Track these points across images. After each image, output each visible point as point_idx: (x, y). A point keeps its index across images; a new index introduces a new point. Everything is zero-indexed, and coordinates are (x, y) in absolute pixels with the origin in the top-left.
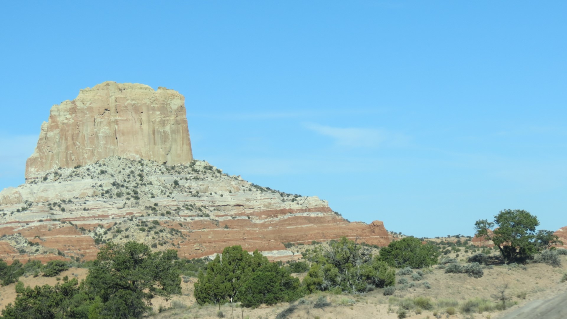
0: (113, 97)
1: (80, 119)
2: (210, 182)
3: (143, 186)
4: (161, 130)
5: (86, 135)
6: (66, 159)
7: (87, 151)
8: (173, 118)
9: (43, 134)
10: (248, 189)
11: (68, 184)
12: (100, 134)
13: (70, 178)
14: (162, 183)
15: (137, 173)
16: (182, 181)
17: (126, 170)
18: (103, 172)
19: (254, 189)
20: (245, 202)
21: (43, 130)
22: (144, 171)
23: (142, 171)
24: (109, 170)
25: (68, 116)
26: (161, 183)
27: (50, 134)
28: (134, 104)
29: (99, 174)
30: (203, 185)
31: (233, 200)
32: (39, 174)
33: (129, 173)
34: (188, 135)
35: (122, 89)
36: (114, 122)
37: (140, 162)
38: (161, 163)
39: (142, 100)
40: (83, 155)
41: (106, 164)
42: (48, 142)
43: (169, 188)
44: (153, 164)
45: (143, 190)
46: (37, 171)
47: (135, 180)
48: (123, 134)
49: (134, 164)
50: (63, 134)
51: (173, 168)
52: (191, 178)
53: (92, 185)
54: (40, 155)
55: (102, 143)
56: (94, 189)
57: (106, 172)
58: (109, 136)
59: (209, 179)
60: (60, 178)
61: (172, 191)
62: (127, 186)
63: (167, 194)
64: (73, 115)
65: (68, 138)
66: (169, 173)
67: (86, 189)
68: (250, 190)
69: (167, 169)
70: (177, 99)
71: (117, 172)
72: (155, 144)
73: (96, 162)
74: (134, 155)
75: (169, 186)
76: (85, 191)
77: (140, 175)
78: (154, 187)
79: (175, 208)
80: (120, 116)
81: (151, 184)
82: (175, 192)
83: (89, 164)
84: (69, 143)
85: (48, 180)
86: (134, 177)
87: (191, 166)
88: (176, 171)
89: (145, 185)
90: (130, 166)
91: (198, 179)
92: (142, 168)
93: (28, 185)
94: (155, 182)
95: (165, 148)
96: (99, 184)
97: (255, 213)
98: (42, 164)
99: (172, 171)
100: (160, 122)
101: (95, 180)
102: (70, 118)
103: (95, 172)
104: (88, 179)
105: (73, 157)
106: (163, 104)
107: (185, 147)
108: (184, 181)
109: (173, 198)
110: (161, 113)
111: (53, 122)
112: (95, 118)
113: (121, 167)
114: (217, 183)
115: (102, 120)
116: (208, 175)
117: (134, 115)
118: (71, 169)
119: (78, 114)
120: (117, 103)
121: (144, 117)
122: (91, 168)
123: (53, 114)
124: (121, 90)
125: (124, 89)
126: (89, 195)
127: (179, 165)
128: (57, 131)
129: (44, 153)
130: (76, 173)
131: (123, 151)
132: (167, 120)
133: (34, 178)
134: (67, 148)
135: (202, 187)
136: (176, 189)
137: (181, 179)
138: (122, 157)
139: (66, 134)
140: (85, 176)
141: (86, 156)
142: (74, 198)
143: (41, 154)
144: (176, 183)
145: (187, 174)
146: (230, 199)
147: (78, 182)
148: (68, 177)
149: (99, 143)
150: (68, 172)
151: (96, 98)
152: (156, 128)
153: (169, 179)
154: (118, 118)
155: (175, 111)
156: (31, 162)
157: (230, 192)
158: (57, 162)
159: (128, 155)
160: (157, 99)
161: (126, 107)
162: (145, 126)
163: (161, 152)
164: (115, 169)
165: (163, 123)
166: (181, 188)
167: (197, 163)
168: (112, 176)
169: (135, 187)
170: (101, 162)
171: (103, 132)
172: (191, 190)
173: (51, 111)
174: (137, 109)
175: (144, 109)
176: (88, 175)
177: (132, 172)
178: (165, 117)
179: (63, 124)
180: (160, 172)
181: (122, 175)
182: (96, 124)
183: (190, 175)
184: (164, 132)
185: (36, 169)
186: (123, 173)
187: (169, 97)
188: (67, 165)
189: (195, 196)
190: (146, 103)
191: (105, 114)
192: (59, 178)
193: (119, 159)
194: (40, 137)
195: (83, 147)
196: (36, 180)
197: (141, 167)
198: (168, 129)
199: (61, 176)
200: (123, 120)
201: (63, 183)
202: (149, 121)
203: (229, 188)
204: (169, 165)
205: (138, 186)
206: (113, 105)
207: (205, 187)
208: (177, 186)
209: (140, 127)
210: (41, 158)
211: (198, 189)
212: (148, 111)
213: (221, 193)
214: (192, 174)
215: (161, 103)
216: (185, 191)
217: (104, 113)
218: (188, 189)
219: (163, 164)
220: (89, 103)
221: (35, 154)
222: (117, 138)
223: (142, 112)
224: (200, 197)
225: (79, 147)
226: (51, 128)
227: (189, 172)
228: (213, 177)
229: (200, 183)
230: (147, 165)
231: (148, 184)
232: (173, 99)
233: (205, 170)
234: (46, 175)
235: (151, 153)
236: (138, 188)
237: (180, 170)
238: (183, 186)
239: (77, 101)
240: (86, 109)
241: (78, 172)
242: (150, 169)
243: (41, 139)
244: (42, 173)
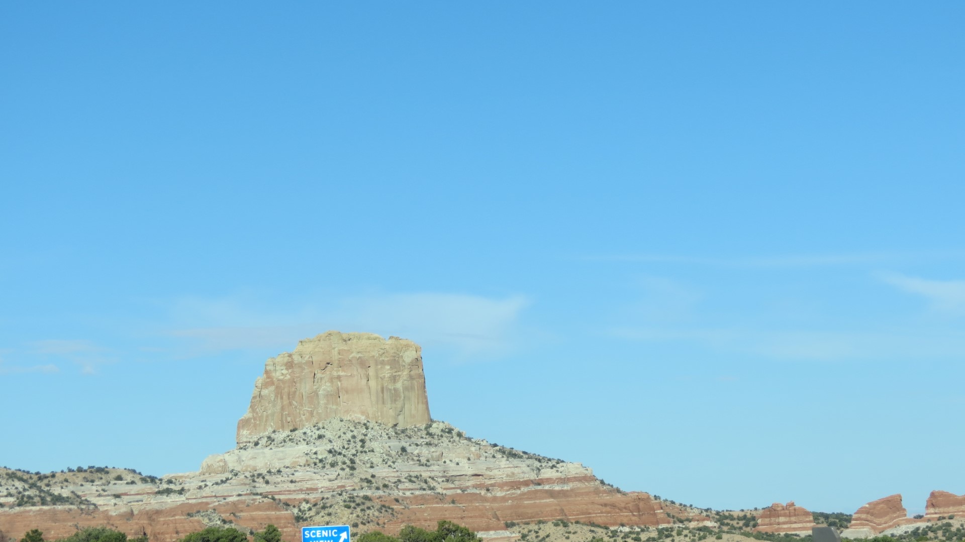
0: (336, 349)
1: (297, 375)
2: (445, 448)
3: (364, 454)
4: (391, 387)
5: (304, 393)
6: (282, 421)
7: (305, 412)
8: (406, 372)
9: (256, 392)
10: (491, 456)
11: (278, 451)
12: (321, 392)
13: (282, 444)
14: (387, 450)
15: (360, 437)
16: (411, 447)
17: (347, 435)
18: (320, 437)
19: (499, 455)
20: (485, 471)
21: (256, 387)
22: (368, 435)
23: (366, 435)
24: (328, 435)
25: (285, 372)
26: (385, 450)
27: (265, 392)
28: (360, 357)
29: (315, 439)
30: (436, 452)
31: (470, 469)
32: (251, 438)
33: (350, 439)
34: (425, 392)
35: (347, 339)
36: (337, 378)
37: (365, 424)
38: (390, 425)
39: (369, 352)
40: (300, 417)
41: (326, 427)
42: (262, 401)
43: (393, 455)
44: (380, 427)
45: (362, 458)
46: (250, 434)
47: (356, 447)
48: (347, 392)
49: (357, 427)
50: (279, 393)
51: (403, 431)
52: (423, 443)
53: (306, 452)
54: (253, 416)
55: (322, 402)
56: (308, 457)
57: (324, 436)
58: (331, 395)
59: (445, 445)
60: (273, 443)
61: (397, 459)
62: (345, 454)
63: (390, 463)
64: (290, 371)
65: (284, 397)
66: (397, 437)
67: (298, 457)
68: (494, 457)
69: (396, 433)
70: (411, 351)
71: (337, 437)
72: (383, 403)
73: (315, 424)
74: (359, 416)
75: (393, 453)
76: (297, 460)
77: (363, 441)
78: (375, 455)
79: (396, 480)
80: (343, 371)
81: (373, 451)
82: (400, 461)
83: (306, 427)
84: (285, 403)
85: (259, 445)
86: (355, 442)
87: (426, 428)
88: (407, 436)
89: (365, 452)
90: (353, 429)
91: (430, 444)
92: (366, 432)
93: (237, 452)
94: (377, 450)
95: (396, 408)
96: (314, 451)
97: (497, 484)
98: (255, 426)
99: (402, 435)
100: (390, 377)
101: (310, 446)
102: (287, 374)
103: (312, 436)
104: (303, 445)
105: (289, 419)
106: (394, 357)
107: (421, 407)
108: (413, 447)
109: (395, 468)
110: (391, 368)
111: (268, 377)
112: (315, 374)
113: (342, 430)
114: (454, 449)
115: (323, 376)
116: (444, 439)
117: (360, 370)
118: (287, 432)
119: (295, 370)
120: (340, 357)
121: (371, 372)
122: (308, 431)
123: (268, 368)
124: (345, 341)
125: (349, 340)
126: (301, 464)
127: (413, 427)
128: (272, 388)
129: (257, 413)
130: (290, 437)
131: (347, 412)
132: (399, 376)
133: (246, 442)
134: (283, 409)
135: (434, 454)
136: (402, 457)
137: (410, 445)
138: (345, 419)
139: (281, 392)
140: (300, 441)
141: (303, 417)
142: (284, 467)
143: (254, 414)
144: (404, 449)
145: (419, 438)
146: (467, 467)
147: (290, 449)
148: (281, 443)
149: (319, 403)
150: (283, 436)
151: (316, 350)
152: (385, 385)
153: (396, 444)
154: (341, 373)
155: (409, 365)
156: (244, 424)
157: (469, 459)
158: (272, 424)
159: (353, 416)
160: (387, 352)
161: (350, 361)
162: (372, 383)
163: (392, 413)
164: (335, 433)
165: (394, 379)
166: (408, 456)
167: (434, 425)
168: (330, 441)
169: (354, 455)
170: (320, 425)
171: (324, 390)
172: (421, 458)
173: (266, 365)
174: (363, 363)
175: (372, 364)
176: (304, 440)
177: (354, 437)
178: (396, 372)
179: (279, 380)
180: (386, 437)
181: (342, 441)
182: (316, 380)
183: (422, 440)
184: (395, 389)
185: (248, 432)
186: (343, 438)
187: (402, 348)
188: (283, 427)
189: (423, 465)
190: (374, 356)
191: (327, 369)
192: (271, 444)
193: (342, 421)
194: (254, 395)
195: (300, 407)
196: (248, 444)
197: (365, 430)
198: (399, 385)
199: (273, 440)
200: (346, 376)
201: (274, 450)
202: (377, 377)
203: (467, 455)
204: (399, 428)
205: (358, 454)
206: (336, 358)
207: (438, 453)
208: (404, 453)
209: (367, 383)
210: (255, 419)
211: (430, 456)
212: (377, 365)
213: (457, 461)
214: (426, 438)
215: (391, 356)
216: (413, 459)
217: (326, 367)
218: (416, 456)
219: (392, 427)
220: (308, 357)
221: (247, 414)
222: (339, 397)
223: (369, 367)
224: (429, 466)
225: (296, 407)
226: (266, 385)
227: (423, 436)
228: (450, 441)
229: (433, 449)
230: (372, 429)
231: (369, 451)
232: (406, 351)
233: (442, 433)
234: (258, 439)
235: (379, 414)
236: (357, 456)
237: (412, 434)
238: (412, 453)
239: (294, 354)
240: (304, 363)
241: (293, 437)
242: (375, 433)
243: (254, 398)
244: (255, 436)
